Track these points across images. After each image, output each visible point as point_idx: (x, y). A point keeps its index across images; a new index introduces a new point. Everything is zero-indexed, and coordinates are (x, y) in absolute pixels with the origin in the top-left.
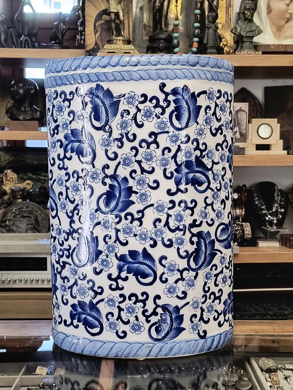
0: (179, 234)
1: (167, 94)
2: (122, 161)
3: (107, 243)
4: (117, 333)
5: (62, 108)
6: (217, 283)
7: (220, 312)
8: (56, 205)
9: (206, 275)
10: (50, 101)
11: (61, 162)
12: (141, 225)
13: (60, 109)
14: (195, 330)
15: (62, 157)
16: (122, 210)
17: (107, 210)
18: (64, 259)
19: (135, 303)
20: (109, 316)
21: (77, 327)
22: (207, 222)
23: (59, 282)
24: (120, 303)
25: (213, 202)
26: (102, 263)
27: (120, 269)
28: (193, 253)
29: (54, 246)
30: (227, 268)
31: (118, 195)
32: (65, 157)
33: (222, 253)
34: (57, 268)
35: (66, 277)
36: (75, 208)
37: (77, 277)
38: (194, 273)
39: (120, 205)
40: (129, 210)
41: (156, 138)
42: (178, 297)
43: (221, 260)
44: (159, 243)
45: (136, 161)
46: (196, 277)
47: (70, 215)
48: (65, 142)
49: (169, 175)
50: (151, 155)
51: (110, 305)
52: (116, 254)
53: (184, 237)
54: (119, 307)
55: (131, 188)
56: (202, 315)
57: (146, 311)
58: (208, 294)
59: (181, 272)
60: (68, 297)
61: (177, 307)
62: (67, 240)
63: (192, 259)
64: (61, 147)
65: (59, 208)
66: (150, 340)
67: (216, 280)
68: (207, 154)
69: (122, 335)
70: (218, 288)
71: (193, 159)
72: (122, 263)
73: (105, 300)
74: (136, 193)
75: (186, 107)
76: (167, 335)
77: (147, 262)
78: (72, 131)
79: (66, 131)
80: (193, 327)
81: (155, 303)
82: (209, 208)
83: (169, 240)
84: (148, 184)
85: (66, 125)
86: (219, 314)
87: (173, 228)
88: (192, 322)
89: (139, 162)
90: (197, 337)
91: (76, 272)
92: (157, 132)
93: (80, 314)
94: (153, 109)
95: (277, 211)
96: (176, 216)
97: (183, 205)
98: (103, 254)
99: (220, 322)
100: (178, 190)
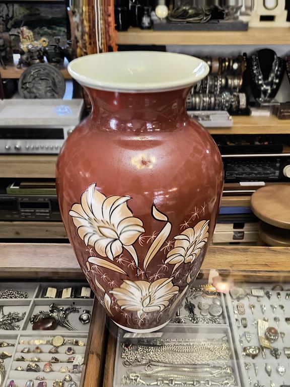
95: (272, 81)
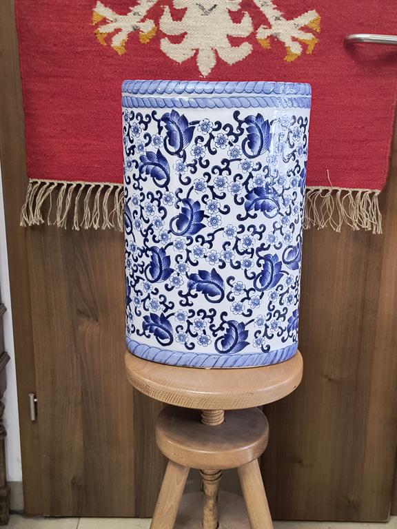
0: (247, 257)
1: (240, 123)
2: (194, 185)
3: (178, 262)
4: (186, 344)
5: (138, 130)
6: (282, 302)
7: (284, 329)
8: (131, 223)
9: (272, 295)
10: (126, 120)
11: (136, 182)
12: (211, 247)
13: (136, 131)
14: (259, 345)
15: (137, 177)
16: (193, 233)
17: (179, 232)
18: (138, 274)
19: (203, 318)
20: (179, 329)
21: (149, 337)
22: (274, 246)
23: (133, 295)
24: (189, 317)
25: (282, 226)
26: (173, 281)
27: (190, 287)
28: (259, 275)
29: (128, 260)
30: (293, 288)
31: (190, 218)
32: (140, 177)
33: (288, 274)
34: (131, 282)
35: (139, 291)
36: (150, 228)
37: (150, 292)
38: (260, 293)
39: (192, 227)
40: (199, 233)
41: (228, 165)
42: (243, 314)
43: (287, 281)
44: (228, 265)
45: (208, 186)
46: (261, 297)
47: (145, 233)
48: (140, 163)
49: (240, 201)
50: (222, 181)
51: (180, 319)
52: (187, 273)
53: (251, 260)
54: (188, 321)
55: (203, 212)
56: (266, 331)
57: (214, 326)
58: (273, 313)
59: (248, 292)
60: (141, 309)
61: (242, 323)
62: (141, 257)
63: (258, 280)
64: (136, 167)
65: (134, 226)
66: (216, 352)
67: (281, 299)
68: (278, 181)
69: (191, 346)
70: (283, 307)
71: (264, 185)
72: (192, 282)
73: (176, 315)
74: (208, 217)
75: (259, 134)
76: (231, 348)
77: (216, 282)
78: (148, 153)
79: (142, 153)
80: (257, 342)
81: (222, 318)
82: (278, 232)
83: (237, 262)
84: (219, 209)
85: (141, 147)
86: (283, 331)
87: (242, 251)
88: (257, 337)
89: (211, 188)
90: (260, 351)
91: (149, 287)
92: (229, 159)
93: (152, 325)
94: (226, 136)
96: (245, 240)
97: (252, 229)
98: (175, 272)
99: (283, 338)
100: (248, 215)
